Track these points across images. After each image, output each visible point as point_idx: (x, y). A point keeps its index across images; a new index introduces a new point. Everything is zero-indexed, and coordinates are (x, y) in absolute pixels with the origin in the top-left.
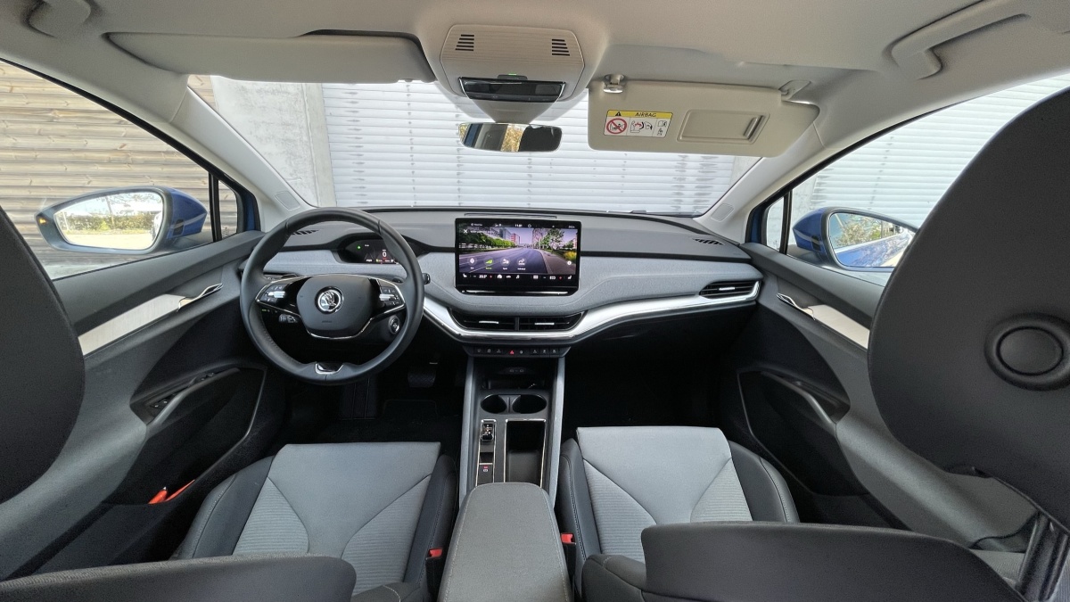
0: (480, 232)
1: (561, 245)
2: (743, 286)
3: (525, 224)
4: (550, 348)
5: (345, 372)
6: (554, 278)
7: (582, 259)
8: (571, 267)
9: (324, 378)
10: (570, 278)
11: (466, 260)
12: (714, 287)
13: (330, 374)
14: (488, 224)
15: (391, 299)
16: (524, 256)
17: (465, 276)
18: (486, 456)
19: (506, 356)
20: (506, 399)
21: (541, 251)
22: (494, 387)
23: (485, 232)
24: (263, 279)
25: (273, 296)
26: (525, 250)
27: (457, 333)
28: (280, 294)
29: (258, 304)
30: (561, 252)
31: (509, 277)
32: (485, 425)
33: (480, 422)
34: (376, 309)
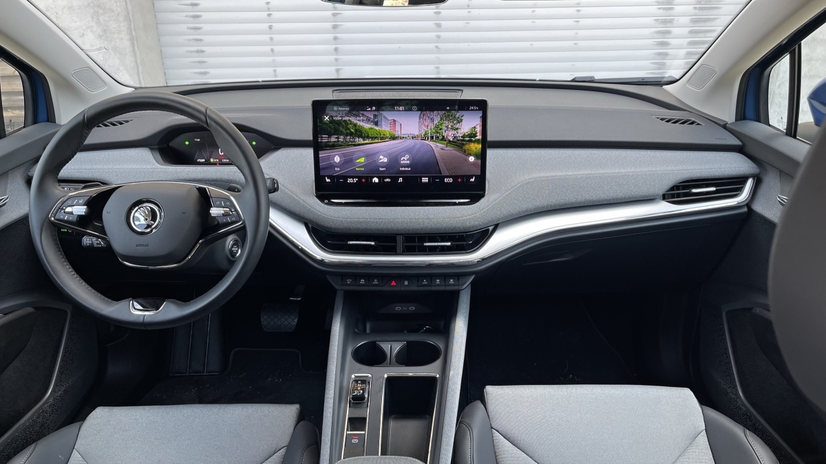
0: (347, 118)
1: (460, 134)
2: (730, 185)
3: (410, 105)
4: (445, 277)
5: (169, 311)
6: (451, 180)
7: (491, 153)
8: (474, 164)
9: (141, 320)
10: (473, 180)
11: (328, 158)
12: (685, 187)
13: (149, 315)
14: (357, 106)
15: (225, 215)
16: (408, 151)
17: (328, 180)
18: (356, 423)
19: (386, 288)
20: (386, 347)
21: (432, 144)
22: (374, 331)
23: (353, 120)
24: (58, 191)
25: (71, 213)
26: (410, 142)
27: (319, 258)
28: (80, 210)
29: (52, 223)
30: (459, 144)
31: (388, 180)
32: (356, 381)
33: (350, 378)
34: (208, 228)
